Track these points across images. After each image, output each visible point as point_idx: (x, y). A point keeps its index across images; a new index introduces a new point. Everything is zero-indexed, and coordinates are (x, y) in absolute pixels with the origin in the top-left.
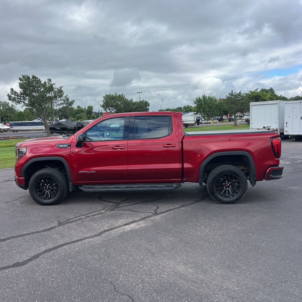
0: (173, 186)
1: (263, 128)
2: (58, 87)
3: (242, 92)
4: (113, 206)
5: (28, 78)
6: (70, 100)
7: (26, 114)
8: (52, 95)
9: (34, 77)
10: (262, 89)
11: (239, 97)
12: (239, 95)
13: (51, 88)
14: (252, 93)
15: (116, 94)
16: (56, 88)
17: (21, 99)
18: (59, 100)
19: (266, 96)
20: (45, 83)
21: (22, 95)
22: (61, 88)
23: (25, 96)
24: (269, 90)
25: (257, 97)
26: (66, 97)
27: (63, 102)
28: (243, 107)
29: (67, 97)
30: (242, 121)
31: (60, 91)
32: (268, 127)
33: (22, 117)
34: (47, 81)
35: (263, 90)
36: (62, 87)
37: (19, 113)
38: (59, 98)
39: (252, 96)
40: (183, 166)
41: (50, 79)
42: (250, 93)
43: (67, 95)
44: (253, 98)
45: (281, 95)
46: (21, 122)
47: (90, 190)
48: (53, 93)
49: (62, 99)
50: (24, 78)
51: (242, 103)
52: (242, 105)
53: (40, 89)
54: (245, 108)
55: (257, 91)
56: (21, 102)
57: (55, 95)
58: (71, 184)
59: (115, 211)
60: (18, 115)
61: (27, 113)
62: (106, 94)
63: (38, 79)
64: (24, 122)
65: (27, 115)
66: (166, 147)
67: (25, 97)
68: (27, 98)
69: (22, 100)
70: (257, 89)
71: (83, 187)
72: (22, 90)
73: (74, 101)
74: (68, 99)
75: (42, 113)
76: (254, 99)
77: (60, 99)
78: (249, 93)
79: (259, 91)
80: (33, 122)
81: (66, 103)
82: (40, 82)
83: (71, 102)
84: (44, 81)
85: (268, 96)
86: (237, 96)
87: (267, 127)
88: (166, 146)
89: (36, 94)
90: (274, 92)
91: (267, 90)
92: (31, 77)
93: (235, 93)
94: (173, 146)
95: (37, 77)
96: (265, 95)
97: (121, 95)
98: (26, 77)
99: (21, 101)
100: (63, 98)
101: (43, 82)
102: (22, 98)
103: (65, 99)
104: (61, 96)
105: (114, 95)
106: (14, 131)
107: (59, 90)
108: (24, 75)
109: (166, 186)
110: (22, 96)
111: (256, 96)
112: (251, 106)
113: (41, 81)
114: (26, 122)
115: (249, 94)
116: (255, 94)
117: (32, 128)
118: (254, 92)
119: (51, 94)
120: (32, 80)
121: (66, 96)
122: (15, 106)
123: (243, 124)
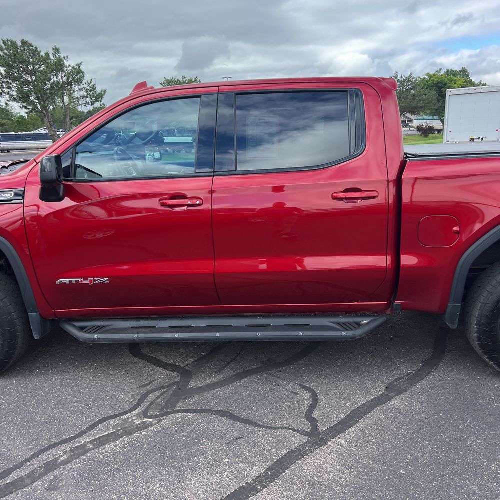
0: (358, 324)
1: (471, 141)
2: (73, 64)
3: (414, 76)
4: (170, 386)
5: (14, 44)
6: (99, 91)
7: (30, 121)
8: (62, 79)
9: (24, 43)
10: (448, 71)
11: (409, 85)
12: (409, 81)
13: (59, 66)
14: (430, 77)
15: (184, 78)
16: (70, 66)
17: (4, 88)
18: (77, 89)
19: (455, 83)
20: (47, 54)
21: (5, 81)
22: (79, 66)
23: (10, 82)
24: (460, 71)
25: (440, 85)
26: (89, 84)
27: (86, 94)
28: (416, 103)
29: (91, 85)
30: (410, 131)
31: (78, 71)
32: (481, 138)
33: (25, 127)
34: (51, 52)
35: (448, 73)
36: (81, 64)
37: (19, 118)
38: (77, 87)
39: (431, 82)
40: (397, 260)
41: (57, 47)
42: (427, 77)
43: (92, 81)
44: (433, 87)
45: (481, 81)
46: (14, 133)
47: (96, 336)
48: (65, 76)
49: (82, 87)
50: (5, 45)
51: (414, 96)
52: (414, 99)
53: (40, 68)
54: (419, 105)
55: (441, 74)
56: (4, 94)
57: (68, 79)
58: (34, 316)
59: (173, 418)
60: (18, 122)
61: (32, 119)
62: (165, 78)
63: (33, 47)
64: (20, 133)
65: (33, 122)
66: (342, 199)
67: (11, 84)
68: (15, 85)
69: (6, 90)
70: (441, 70)
71: (75, 326)
72: (5, 69)
73: (105, 92)
74: (94, 89)
75: (45, 116)
76: (435, 88)
77: (80, 87)
78: (425, 77)
79: (442, 73)
80: (37, 133)
81: (91, 96)
82: (39, 54)
83: (99, 94)
84: (46, 52)
85: (460, 83)
86: (404, 83)
87: (479, 139)
88: (342, 195)
89: (32, 78)
90: (468, 75)
91: (457, 71)
92: (19, 44)
93: (402, 77)
94: (366, 194)
95: (30, 43)
96: (455, 81)
97: (194, 80)
98: (10, 43)
99: (4, 92)
100: (86, 86)
101: (43, 54)
102: (4, 85)
103: (89, 88)
104: (79, 82)
105: (181, 79)
106: (4, 150)
107: (76, 69)
108: (5, 39)
109: (338, 324)
110: (5, 83)
111: (439, 83)
112: (447, 98)
113: (40, 52)
114: (24, 133)
115: (425, 79)
116: (437, 80)
117: (36, 146)
118: (435, 75)
119: (60, 78)
120: (22, 49)
121: (89, 82)
122: (12, 107)
123: (412, 135)
